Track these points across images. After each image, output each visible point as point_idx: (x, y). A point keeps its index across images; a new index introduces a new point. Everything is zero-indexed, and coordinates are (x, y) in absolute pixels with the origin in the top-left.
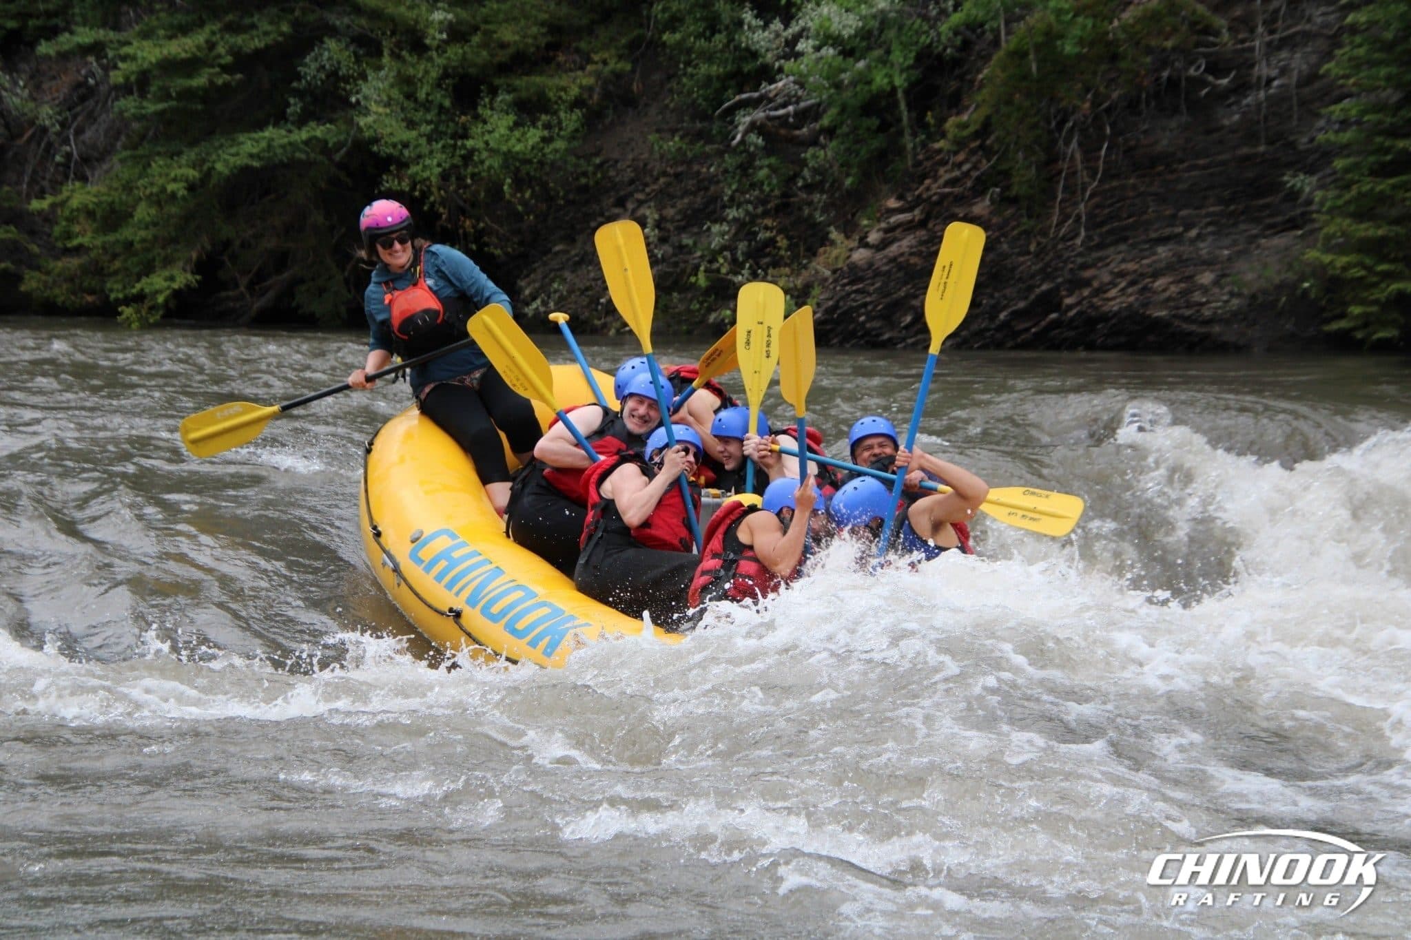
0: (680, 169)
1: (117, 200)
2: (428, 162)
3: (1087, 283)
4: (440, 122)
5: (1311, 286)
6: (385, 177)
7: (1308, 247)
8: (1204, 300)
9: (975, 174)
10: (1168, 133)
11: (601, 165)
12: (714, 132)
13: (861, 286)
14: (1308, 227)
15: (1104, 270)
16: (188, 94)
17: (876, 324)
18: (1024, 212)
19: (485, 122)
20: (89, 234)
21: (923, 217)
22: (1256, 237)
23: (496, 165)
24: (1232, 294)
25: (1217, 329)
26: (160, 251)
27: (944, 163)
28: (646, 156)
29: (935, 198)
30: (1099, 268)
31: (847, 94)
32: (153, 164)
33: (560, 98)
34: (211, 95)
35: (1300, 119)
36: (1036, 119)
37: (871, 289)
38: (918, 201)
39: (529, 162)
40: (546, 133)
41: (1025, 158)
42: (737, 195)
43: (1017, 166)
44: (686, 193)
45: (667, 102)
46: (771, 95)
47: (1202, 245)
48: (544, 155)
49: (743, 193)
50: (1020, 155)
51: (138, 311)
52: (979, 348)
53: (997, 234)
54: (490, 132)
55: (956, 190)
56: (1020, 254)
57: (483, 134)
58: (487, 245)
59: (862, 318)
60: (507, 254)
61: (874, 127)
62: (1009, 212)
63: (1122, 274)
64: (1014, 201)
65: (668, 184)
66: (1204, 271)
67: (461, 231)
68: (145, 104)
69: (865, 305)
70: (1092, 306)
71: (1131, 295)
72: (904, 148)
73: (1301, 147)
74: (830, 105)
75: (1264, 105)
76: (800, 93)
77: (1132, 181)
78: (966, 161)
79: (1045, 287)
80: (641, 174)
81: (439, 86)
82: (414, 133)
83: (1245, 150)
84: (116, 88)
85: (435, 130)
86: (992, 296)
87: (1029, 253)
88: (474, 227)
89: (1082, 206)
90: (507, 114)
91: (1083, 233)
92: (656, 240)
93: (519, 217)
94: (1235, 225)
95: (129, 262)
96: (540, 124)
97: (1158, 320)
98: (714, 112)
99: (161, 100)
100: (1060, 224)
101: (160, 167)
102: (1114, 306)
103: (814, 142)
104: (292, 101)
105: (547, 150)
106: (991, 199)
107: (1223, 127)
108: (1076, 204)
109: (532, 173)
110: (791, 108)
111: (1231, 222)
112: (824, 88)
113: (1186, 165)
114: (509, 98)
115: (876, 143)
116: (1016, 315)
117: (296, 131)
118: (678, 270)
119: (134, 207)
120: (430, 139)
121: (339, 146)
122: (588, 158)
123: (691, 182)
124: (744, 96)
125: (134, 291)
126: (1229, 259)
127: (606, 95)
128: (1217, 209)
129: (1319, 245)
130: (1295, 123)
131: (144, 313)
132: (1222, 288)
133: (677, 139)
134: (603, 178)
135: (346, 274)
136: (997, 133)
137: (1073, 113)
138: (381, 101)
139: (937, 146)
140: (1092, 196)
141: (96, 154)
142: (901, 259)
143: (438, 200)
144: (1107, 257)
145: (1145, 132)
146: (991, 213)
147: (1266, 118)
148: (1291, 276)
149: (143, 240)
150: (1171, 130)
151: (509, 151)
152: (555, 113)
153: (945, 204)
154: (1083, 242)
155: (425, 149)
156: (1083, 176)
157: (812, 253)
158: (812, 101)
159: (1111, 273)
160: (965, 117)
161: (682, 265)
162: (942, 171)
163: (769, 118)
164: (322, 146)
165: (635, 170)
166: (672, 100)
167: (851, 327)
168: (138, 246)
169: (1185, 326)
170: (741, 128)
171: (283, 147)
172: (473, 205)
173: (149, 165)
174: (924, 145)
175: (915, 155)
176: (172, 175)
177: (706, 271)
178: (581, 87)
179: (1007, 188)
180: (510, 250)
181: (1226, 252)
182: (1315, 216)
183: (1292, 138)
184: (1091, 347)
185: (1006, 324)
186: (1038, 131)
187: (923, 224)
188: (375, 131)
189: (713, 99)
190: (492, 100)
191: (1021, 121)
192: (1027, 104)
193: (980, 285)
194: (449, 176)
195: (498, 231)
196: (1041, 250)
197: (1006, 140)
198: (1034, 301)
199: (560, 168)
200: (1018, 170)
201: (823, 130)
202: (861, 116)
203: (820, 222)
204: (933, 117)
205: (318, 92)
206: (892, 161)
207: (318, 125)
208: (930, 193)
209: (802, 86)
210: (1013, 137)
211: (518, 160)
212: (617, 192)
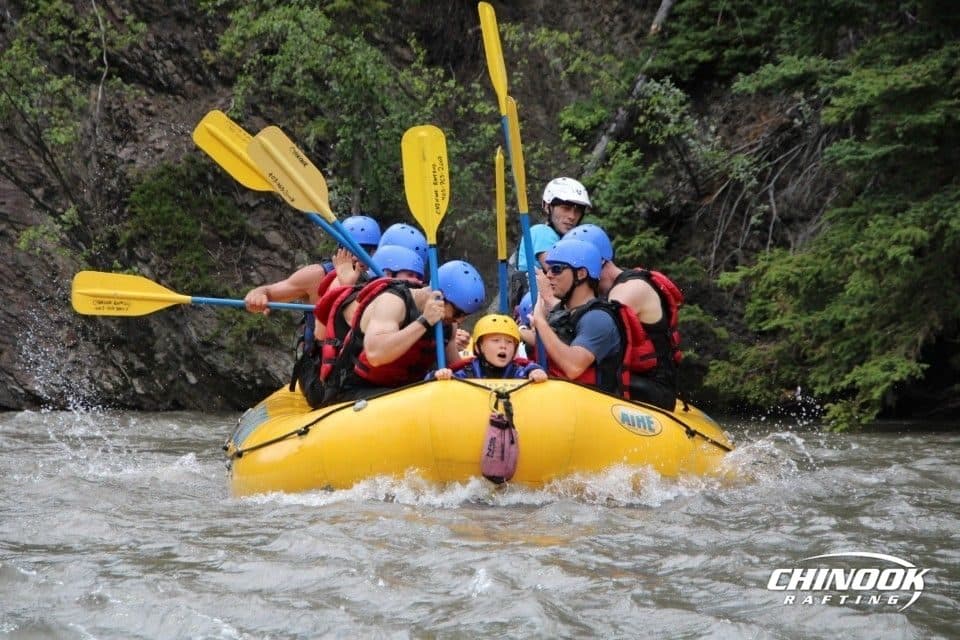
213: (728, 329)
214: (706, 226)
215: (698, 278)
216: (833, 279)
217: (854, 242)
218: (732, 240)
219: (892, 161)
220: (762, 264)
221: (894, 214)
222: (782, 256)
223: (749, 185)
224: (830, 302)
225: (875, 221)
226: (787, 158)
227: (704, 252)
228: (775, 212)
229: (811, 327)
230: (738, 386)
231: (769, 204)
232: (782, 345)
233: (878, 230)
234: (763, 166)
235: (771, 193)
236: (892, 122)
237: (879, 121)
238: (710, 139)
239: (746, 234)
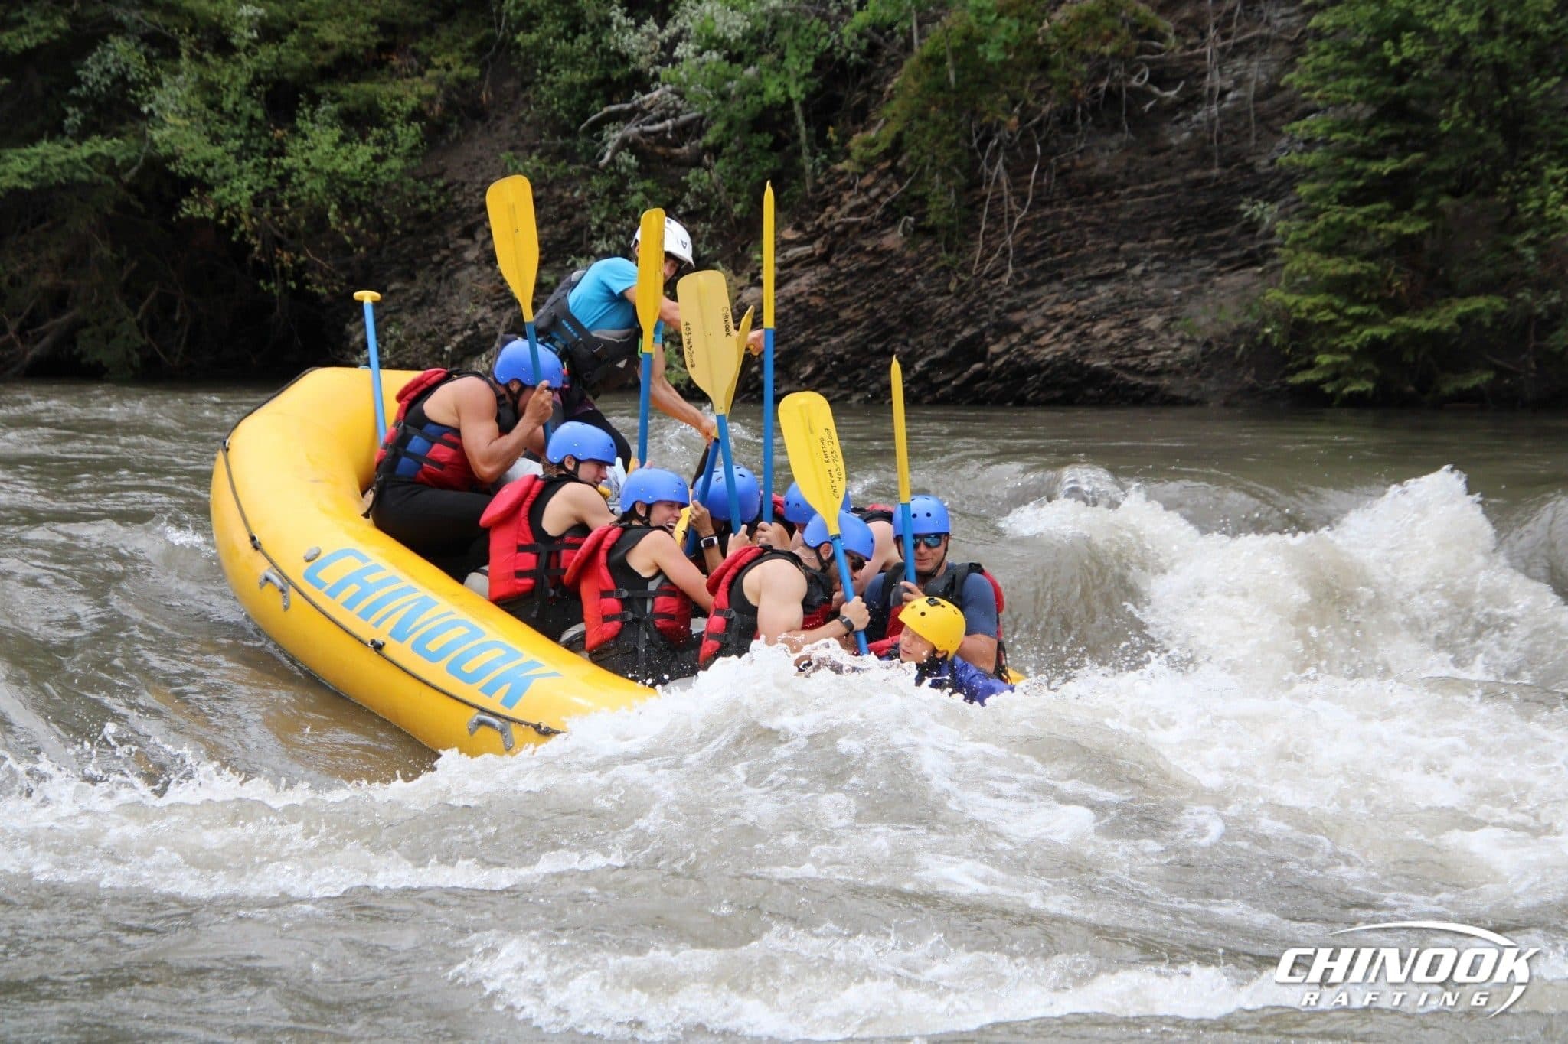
2: (236, 184)
3: (1016, 328)
4: (252, 136)
5: (1274, 332)
6: (184, 202)
7: (1270, 286)
8: (1151, 347)
9: (884, 200)
10: (1107, 153)
11: (445, 189)
12: (579, 150)
14: (1269, 263)
15: (1037, 312)
18: (942, 244)
19: (305, 137)
21: (825, 250)
22: (1210, 274)
23: (319, 188)
24: (1183, 341)
25: (1166, 381)
27: (849, 187)
29: (838, 229)
30: (1029, 311)
31: (734, 107)
33: (395, 108)
35: (1258, 138)
36: (954, 137)
38: (819, 231)
39: (359, 184)
40: (378, 150)
41: (943, 183)
42: (607, 223)
43: (935, 191)
45: (522, 114)
46: (646, 107)
47: (1147, 284)
48: (376, 176)
49: (614, 222)
50: (937, 178)
53: (911, 270)
54: (310, 149)
55: (863, 219)
56: (938, 294)
57: (303, 151)
58: (308, 282)
60: (333, 293)
61: (767, 146)
62: (926, 244)
63: (1055, 318)
64: (931, 231)
66: (1151, 314)
67: (277, 266)
70: (1022, 354)
71: (1066, 342)
72: (803, 169)
73: (1261, 171)
74: (714, 119)
75: (1218, 121)
76: (679, 104)
77: (1066, 209)
78: (874, 185)
79: (967, 332)
81: (249, 93)
82: (219, 150)
83: (1196, 174)
85: (246, 147)
86: (906, 344)
87: (948, 293)
88: (293, 261)
89: (1009, 238)
90: (332, 127)
91: (1011, 270)
93: (348, 250)
94: (1186, 260)
96: (370, 139)
97: (1098, 371)
98: (579, 124)
100: (984, 260)
102: (1047, 354)
103: (697, 163)
104: (70, 110)
105: (379, 171)
106: (905, 233)
107: (1170, 147)
108: (1002, 235)
109: (362, 198)
110: (669, 122)
111: (1182, 256)
112: (708, 98)
113: (1128, 190)
114: (334, 108)
115: (770, 164)
116: (934, 364)
117: (76, 147)
120: (239, 157)
121: (129, 164)
122: (428, 179)
123: (552, 209)
124: (613, 108)
126: (1180, 300)
127: (450, 106)
128: (1164, 241)
129: (1282, 283)
130: (1253, 142)
132: (1171, 334)
133: (534, 157)
134: (447, 203)
135: (139, 316)
136: (910, 153)
137: (998, 129)
138: (180, 111)
139: (840, 167)
140: (1021, 226)
142: (801, 300)
143: (249, 229)
144: (1039, 298)
145: (1081, 152)
146: (904, 245)
147: (1220, 136)
148: (1250, 320)
150: (1111, 150)
151: (335, 172)
152: (389, 126)
153: (851, 235)
154: (1010, 280)
155: (233, 169)
156: (1010, 203)
158: (694, 115)
159: (1044, 316)
160: (872, 134)
162: (846, 196)
163: (644, 134)
164: (110, 166)
166: (529, 112)
169: (1129, 377)
170: (610, 146)
171: (60, 165)
172: (292, 235)
174: (825, 166)
175: (816, 177)
178: (419, 96)
179: (922, 217)
180: (336, 288)
181: (1176, 292)
182: (1277, 250)
183: (1249, 160)
184: (1021, 402)
185: (922, 376)
186: (959, 151)
187: (825, 258)
188: (172, 147)
189: (578, 111)
190: (312, 111)
191: (938, 139)
192: (944, 118)
193: (892, 331)
194: (263, 200)
195: (321, 267)
196: (963, 289)
197: (921, 162)
198: (954, 348)
199: (395, 192)
200: (935, 196)
201: (707, 149)
202: (751, 132)
203: (705, 257)
204: (835, 133)
205: (101, 100)
206: (789, 185)
207: (102, 139)
208: (832, 223)
209: (682, 96)
210: (929, 158)
211: (346, 182)
212: (464, 219)
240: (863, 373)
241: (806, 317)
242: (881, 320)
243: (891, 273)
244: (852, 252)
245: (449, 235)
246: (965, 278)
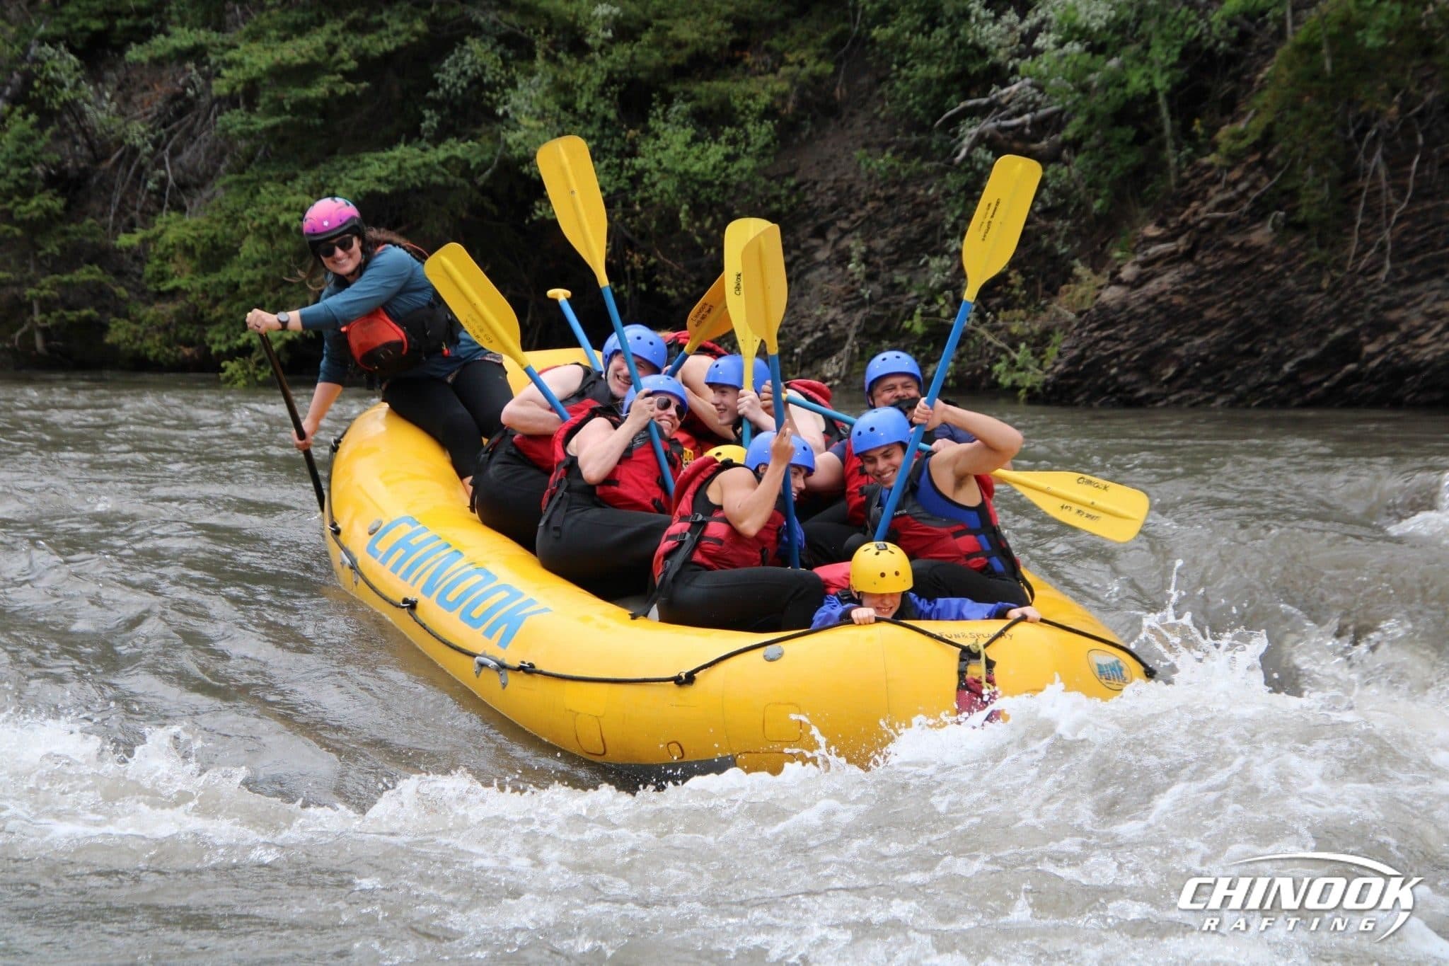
0: (892, 191)
1: (220, 233)
3: (1393, 326)
4: (605, 136)
6: (537, 204)
9: (1253, 195)
11: (796, 188)
12: (934, 146)
13: (1112, 331)
15: (1415, 310)
16: (303, 107)
17: (1130, 377)
18: (1314, 239)
19: (657, 137)
20: (187, 275)
21: (1189, 246)
23: (670, 189)
26: (271, 294)
27: (1215, 181)
28: (851, 175)
29: (1203, 224)
30: (1409, 308)
31: (1099, 98)
32: (262, 190)
33: (747, 107)
34: (331, 108)
36: (1329, 128)
37: (1125, 335)
38: (1184, 227)
39: (709, 184)
40: (730, 149)
41: (1316, 175)
42: (961, 221)
43: (1307, 184)
44: (899, 220)
45: (876, 110)
46: (1004, 101)
48: (728, 176)
50: (1310, 171)
51: (245, 367)
52: (1259, 406)
53: (1280, 267)
54: (663, 149)
55: (1230, 214)
56: (1309, 292)
57: (655, 151)
58: (659, 284)
59: (1114, 371)
60: (682, 295)
61: (1129, 139)
62: (1296, 240)
63: (1437, 316)
64: (1302, 227)
65: (878, 210)
67: (628, 268)
68: (253, 118)
69: (1117, 354)
70: (1399, 355)
71: (1447, 341)
72: (1166, 164)
74: (1075, 112)
76: (1038, 98)
78: (1242, 179)
79: (1340, 332)
80: (845, 198)
81: (602, 94)
84: (219, 99)
85: (598, 148)
86: (1274, 343)
87: (1320, 290)
88: (643, 263)
89: (1387, 233)
90: (684, 126)
91: (1388, 266)
92: (862, 277)
93: (698, 251)
95: (234, 308)
96: (723, 138)
98: (934, 122)
99: (272, 113)
100: (1359, 255)
101: (271, 193)
102: (1427, 355)
103: (1055, 158)
104: (427, 113)
106: (1274, 225)
108: (1379, 230)
109: (714, 198)
110: (1027, 117)
112: (1069, 91)
114: (686, 107)
115: (1131, 159)
116: (1305, 365)
117: (432, 150)
118: (890, 314)
119: (240, 243)
121: (483, 167)
122: (780, 178)
123: (905, 207)
124: (971, 103)
125: (240, 342)
127: (803, 103)
131: (251, 368)
133: (888, 155)
134: (798, 203)
136: (1281, 145)
137: (1376, 119)
138: (534, 113)
139: (1206, 161)
140: (1400, 220)
141: (195, 180)
142: (1163, 299)
144: (1418, 295)
146: (1274, 241)
149: (251, 282)
151: (686, 172)
152: (741, 125)
153: (1217, 231)
154: (1388, 277)
156: (1388, 196)
157: (1053, 291)
158: (1054, 108)
159: (1424, 314)
160: (1241, 126)
161: (893, 307)
162: (1212, 191)
163: (1001, 130)
164: (464, 169)
165: (838, 193)
166: (883, 109)
167: (1100, 381)
168: (244, 289)
170: (966, 141)
171: (416, 168)
172: (642, 237)
173: (258, 192)
174: (1190, 160)
175: (1180, 172)
176: (285, 204)
177: (923, 315)
178: (772, 94)
179: (1294, 211)
180: (686, 290)
184: (1398, 405)
185: (1291, 378)
186: (1333, 142)
187: (1189, 255)
188: (526, 149)
189: (932, 108)
190: (665, 110)
191: (1312, 130)
192: (1319, 108)
193: (1260, 330)
194: (615, 201)
195: (671, 268)
196: (1336, 287)
197: (1292, 154)
198: (1325, 350)
199: (747, 192)
200: (1307, 189)
201: (1065, 144)
202: (1113, 125)
203: (1063, 255)
204: (1202, 126)
205: (458, 103)
206: (1151, 180)
207: (458, 142)
208: (1198, 218)
209: (1041, 90)
210: (1301, 150)
211: (697, 182)
212: (816, 219)
213: (127, 289)
214: (105, 190)
215: (97, 240)
216: (227, 243)
217: (246, 207)
218: (130, 203)
219: (281, 132)
220: (159, 227)
221: (284, 183)
222: (180, 220)
223: (146, 150)
224: (224, 264)
225: (265, 188)
226: (180, 126)
227: (102, 215)
228: (171, 178)
229: (208, 289)
230: (138, 343)
231: (165, 169)
232: (179, 305)
233: (270, 197)
234: (157, 133)
235: (167, 159)
236: (280, 94)
237: (267, 93)
238: (105, 105)
239: (144, 198)
240: (1228, 376)
241: (1168, 317)
242: (1248, 319)
243: (1258, 270)
244: (1216, 250)
245: (800, 235)
246: (1338, 275)
